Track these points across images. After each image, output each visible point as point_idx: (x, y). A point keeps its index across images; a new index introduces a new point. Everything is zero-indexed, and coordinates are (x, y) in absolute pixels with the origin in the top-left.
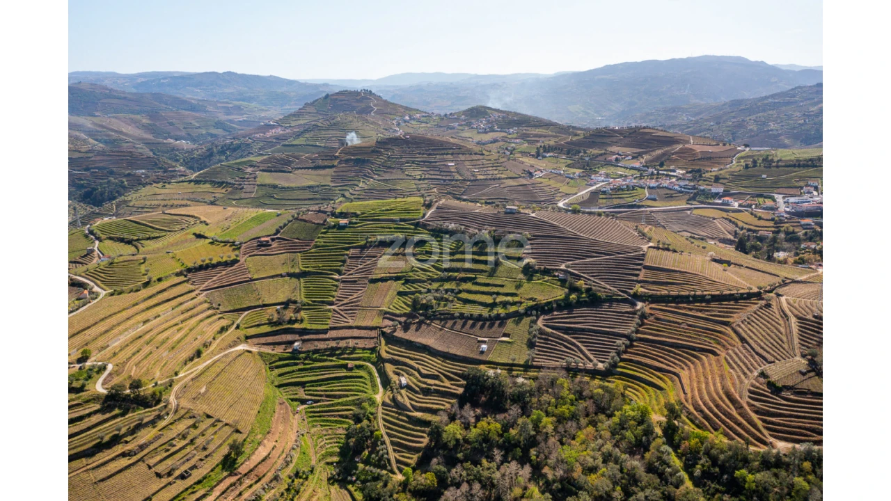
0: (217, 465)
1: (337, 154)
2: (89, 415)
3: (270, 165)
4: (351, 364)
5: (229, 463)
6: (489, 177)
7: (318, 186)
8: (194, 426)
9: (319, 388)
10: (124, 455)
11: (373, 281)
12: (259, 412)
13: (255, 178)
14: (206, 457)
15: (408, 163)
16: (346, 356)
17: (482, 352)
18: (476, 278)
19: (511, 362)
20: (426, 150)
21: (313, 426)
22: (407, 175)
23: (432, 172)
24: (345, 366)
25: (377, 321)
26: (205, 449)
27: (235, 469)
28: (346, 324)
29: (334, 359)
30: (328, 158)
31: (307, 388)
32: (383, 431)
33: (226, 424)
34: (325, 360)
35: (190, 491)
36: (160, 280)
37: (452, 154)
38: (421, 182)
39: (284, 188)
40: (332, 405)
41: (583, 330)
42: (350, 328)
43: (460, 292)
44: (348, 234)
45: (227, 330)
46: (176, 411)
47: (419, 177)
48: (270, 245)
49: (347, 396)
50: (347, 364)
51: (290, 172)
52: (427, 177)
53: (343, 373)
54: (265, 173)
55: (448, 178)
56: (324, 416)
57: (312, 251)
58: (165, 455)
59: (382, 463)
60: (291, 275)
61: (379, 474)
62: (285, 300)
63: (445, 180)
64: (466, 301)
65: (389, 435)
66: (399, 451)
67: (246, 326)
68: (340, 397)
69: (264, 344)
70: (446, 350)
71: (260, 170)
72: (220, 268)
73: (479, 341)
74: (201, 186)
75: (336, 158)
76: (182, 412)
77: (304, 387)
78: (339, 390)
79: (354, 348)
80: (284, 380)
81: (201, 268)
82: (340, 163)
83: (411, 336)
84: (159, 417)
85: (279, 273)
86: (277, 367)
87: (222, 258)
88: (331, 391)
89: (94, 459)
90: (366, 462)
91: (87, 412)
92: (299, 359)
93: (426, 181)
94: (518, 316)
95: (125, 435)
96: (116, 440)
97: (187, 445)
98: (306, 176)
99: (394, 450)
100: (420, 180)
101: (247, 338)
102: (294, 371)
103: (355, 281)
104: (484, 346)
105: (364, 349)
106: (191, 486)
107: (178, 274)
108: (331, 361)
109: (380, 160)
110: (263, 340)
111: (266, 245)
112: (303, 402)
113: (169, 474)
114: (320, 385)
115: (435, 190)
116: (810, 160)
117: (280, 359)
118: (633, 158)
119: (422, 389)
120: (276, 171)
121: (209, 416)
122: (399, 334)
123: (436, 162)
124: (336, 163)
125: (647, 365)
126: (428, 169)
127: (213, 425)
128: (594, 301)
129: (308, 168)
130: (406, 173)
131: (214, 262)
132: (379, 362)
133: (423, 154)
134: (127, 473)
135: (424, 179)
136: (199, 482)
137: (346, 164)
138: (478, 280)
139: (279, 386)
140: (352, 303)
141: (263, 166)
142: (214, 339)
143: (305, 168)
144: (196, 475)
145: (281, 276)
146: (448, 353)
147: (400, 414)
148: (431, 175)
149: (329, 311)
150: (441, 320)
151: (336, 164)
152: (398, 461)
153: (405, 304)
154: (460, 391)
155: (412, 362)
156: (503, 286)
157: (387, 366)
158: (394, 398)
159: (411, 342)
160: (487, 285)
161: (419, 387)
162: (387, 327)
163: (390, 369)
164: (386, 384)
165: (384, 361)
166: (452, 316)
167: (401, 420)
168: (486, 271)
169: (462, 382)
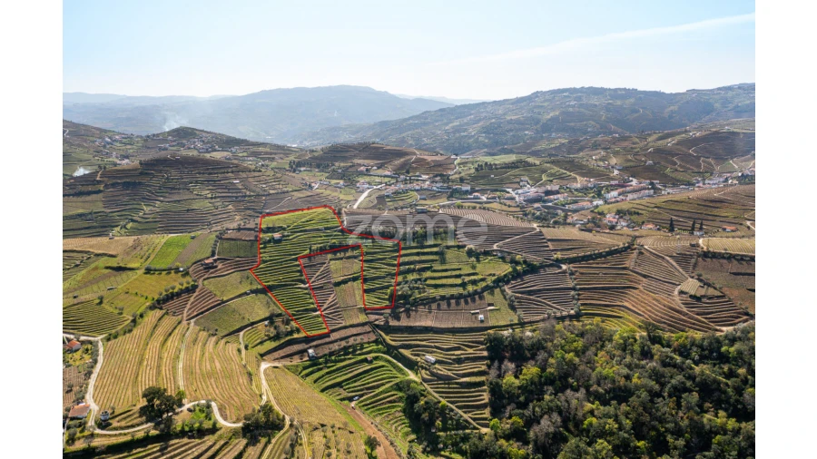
1: (98, 179)
4: (369, 357)
6: (280, 191)
7: (90, 213)
8: (324, 436)
9: (356, 384)
11: (338, 284)
15: (191, 183)
16: (358, 352)
17: (482, 321)
18: (431, 267)
19: (509, 323)
20: (205, 170)
21: (375, 416)
22: (197, 195)
23: (220, 191)
24: (365, 360)
25: (362, 318)
28: (341, 325)
29: (351, 356)
30: (89, 183)
31: (345, 387)
32: (444, 402)
33: (339, 428)
34: (345, 360)
36: (142, 316)
37: (232, 172)
38: (214, 200)
40: (377, 395)
41: (539, 290)
42: (345, 327)
43: (426, 280)
44: (286, 246)
47: (210, 196)
48: (216, 267)
49: (383, 385)
50: (367, 358)
52: (217, 195)
53: (368, 366)
55: (239, 194)
56: (376, 406)
57: (261, 266)
59: (461, 425)
60: (256, 292)
61: (464, 434)
62: (267, 315)
63: (237, 197)
64: (436, 286)
65: (452, 403)
66: (469, 412)
67: (252, 345)
68: (378, 386)
69: (280, 358)
70: (451, 326)
72: (186, 295)
73: (473, 314)
75: (99, 182)
76: (306, 426)
77: (342, 387)
78: (374, 382)
79: (362, 344)
80: (322, 385)
81: (168, 298)
82: (106, 187)
83: (404, 322)
85: (243, 291)
87: (182, 285)
88: (368, 383)
90: (444, 429)
92: (320, 364)
93: (218, 200)
94: (489, 289)
97: (337, 452)
99: (465, 412)
100: (212, 198)
101: (262, 356)
102: (323, 376)
103: (322, 287)
104: (481, 317)
105: (369, 343)
107: (153, 309)
108: (350, 359)
109: (155, 182)
110: (276, 355)
111: (208, 267)
112: (351, 399)
114: (355, 381)
115: (230, 207)
116: (513, 163)
118: (379, 168)
119: (454, 360)
121: (324, 426)
122: (393, 323)
123: (220, 181)
124: (101, 187)
125: (600, 305)
126: (214, 188)
127: (333, 431)
128: (532, 269)
130: (195, 193)
131: (176, 290)
132: (390, 350)
133: (203, 174)
135: (215, 198)
137: (113, 188)
138: (435, 268)
139: (322, 391)
140: (332, 306)
145: (246, 294)
146: (454, 328)
147: (449, 384)
149: (317, 316)
150: (424, 305)
152: (474, 419)
153: (379, 298)
154: (485, 353)
155: (424, 343)
156: (460, 269)
157: (402, 351)
158: (433, 374)
159: (411, 327)
160: (446, 270)
161: (450, 359)
162: (377, 320)
163: (406, 353)
164: (412, 365)
165: (396, 348)
166: (434, 300)
167: (454, 388)
168: (436, 260)
169: (481, 347)
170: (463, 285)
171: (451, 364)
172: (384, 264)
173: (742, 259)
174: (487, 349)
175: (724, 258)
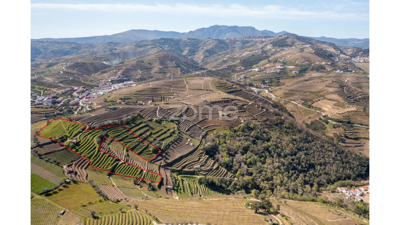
11: (128, 155)
17: (193, 146)
18: (151, 132)
19: (199, 143)
24: (182, 180)
32: (218, 178)
34: (179, 184)
40: (201, 190)
43: (156, 139)
44: (84, 145)
56: (206, 193)
59: (230, 182)
60: (110, 175)
61: (234, 183)
64: (163, 140)
65: (221, 176)
68: (197, 186)
70: (188, 152)
73: (188, 144)
83: (171, 159)
88: (194, 188)
92: (177, 190)
94: (180, 133)
99: (226, 177)
104: (191, 144)
108: (179, 182)
119: (205, 163)
122: (169, 161)
128: (178, 122)
132: (180, 172)
138: (153, 132)
146: (190, 152)
147: (213, 171)
150: (168, 149)
152: (231, 177)
153: (148, 154)
154: (207, 156)
155: (187, 163)
156: (162, 130)
157: (184, 170)
158: (205, 171)
159: (176, 159)
160: (158, 132)
161: (203, 163)
162: (161, 163)
163: (186, 169)
164: (193, 173)
165: (181, 170)
166: (169, 145)
167: (216, 172)
168: (149, 129)
169: (204, 154)
170: (171, 135)
171: (205, 165)
172: (130, 138)
173: (221, 102)
174: (206, 154)
175: (216, 103)
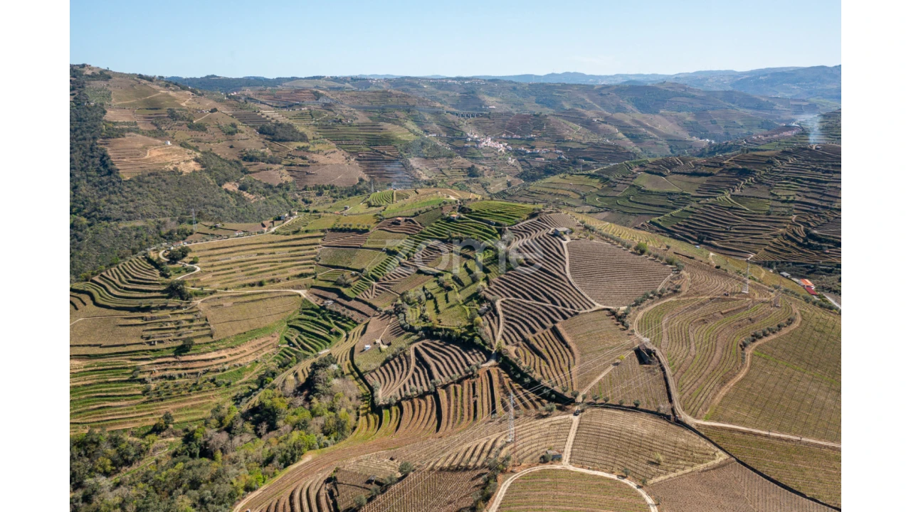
0: (173, 348)
2: (155, 291)
3: (656, 167)
4: (336, 329)
5: (182, 350)
7: (677, 194)
8: (191, 321)
9: (305, 338)
10: (142, 318)
11: (420, 272)
12: (245, 333)
13: (633, 178)
14: (174, 340)
15: (787, 179)
16: (340, 322)
17: (363, 351)
18: (451, 290)
20: (826, 166)
21: (274, 361)
22: (772, 194)
24: (329, 328)
25: (386, 305)
26: (180, 335)
27: (181, 355)
28: (366, 299)
29: (332, 321)
31: (302, 335)
33: (210, 329)
34: (328, 320)
35: (145, 353)
36: (307, 231)
38: (785, 205)
39: (644, 191)
41: (427, 365)
42: (365, 303)
43: (432, 298)
44: (447, 227)
45: (306, 277)
46: (192, 308)
47: (784, 198)
50: (331, 328)
51: (664, 176)
52: (798, 199)
53: (323, 333)
54: (648, 175)
55: (825, 204)
57: (416, 235)
58: (157, 327)
62: (363, 269)
67: (322, 278)
69: (316, 295)
71: (645, 171)
72: (354, 233)
74: (594, 180)
75: (721, 165)
76: (194, 310)
79: (350, 319)
80: (297, 324)
81: (341, 230)
82: (721, 172)
84: (179, 307)
85: (382, 247)
86: (305, 313)
87: (358, 226)
89: (132, 314)
91: (156, 289)
92: (319, 313)
93: (793, 205)
94: (414, 332)
95: (154, 308)
96: (148, 309)
97: (173, 328)
98: (676, 182)
100: (783, 202)
101: (312, 287)
102: (308, 320)
104: (369, 347)
105: (355, 322)
106: (147, 350)
107: (323, 231)
108: (330, 322)
109: (760, 172)
110: (319, 292)
111: (397, 223)
112: (289, 342)
113: (148, 338)
114: (307, 336)
117: (312, 309)
120: (656, 174)
121: (207, 320)
123: (826, 182)
124: (716, 171)
126: (809, 190)
127: (203, 325)
129: (684, 174)
130: (772, 191)
131: (352, 228)
133: (818, 170)
134: (133, 328)
135: (791, 202)
136: (153, 351)
137: (727, 173)
139: (291, 326)
140: (389, 284)
141: (649, 167)
142: (288, 279)
143: (681, 173)
144: (158, 346)
145: (382, 250)
148: (807, 197)
149: (370, 285)
151: (715, 173)
